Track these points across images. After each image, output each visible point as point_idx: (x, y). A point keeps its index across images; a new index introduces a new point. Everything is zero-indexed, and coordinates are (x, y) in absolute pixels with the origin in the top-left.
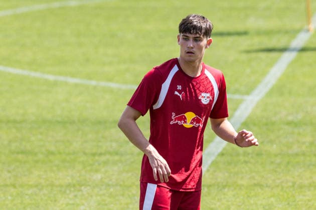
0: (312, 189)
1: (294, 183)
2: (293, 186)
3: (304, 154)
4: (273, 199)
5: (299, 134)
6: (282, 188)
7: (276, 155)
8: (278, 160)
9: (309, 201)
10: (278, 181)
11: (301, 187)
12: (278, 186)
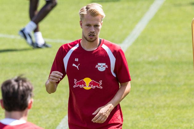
0: (166, 108)
1: (153, 105)
2: (153, 107)
3: (160, 84)
4: (138, 117)
5: (157, 70)
6: (145, 108)
7: (141, 86)
8: (142, 89)
9: (164, 117)
10: (142, 104)
11: (158, 107)
12: (142, 107)
